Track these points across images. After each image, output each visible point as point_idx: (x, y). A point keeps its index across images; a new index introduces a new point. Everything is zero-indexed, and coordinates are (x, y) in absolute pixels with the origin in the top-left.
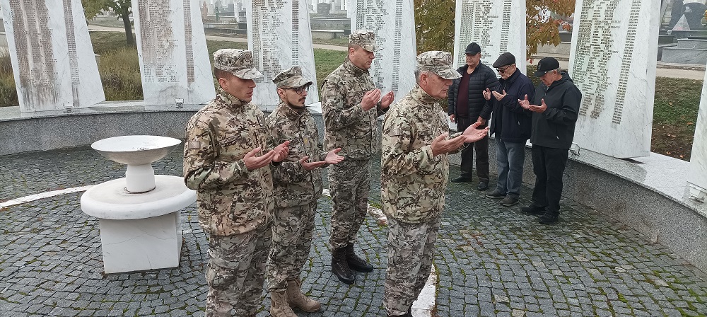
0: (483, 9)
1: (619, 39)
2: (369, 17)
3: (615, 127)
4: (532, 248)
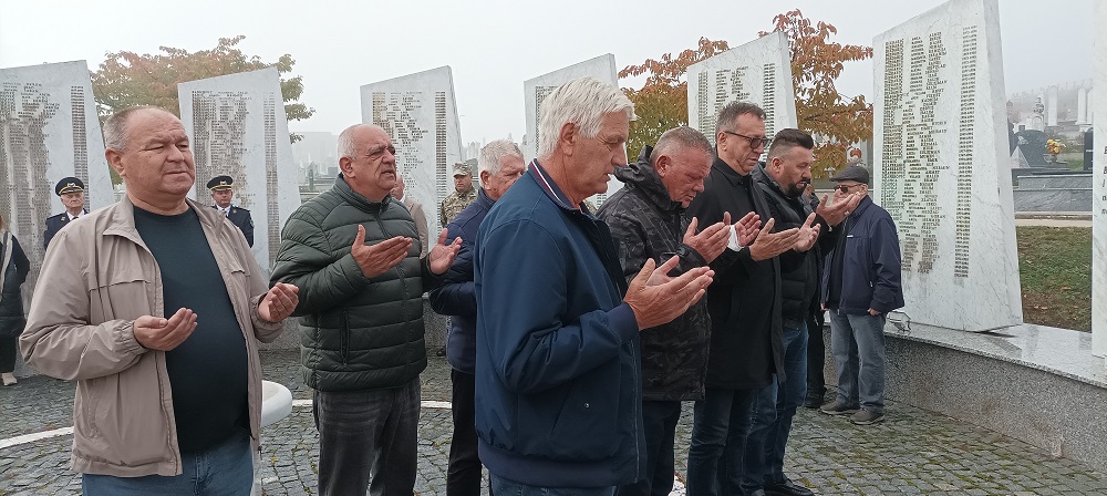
1: (947, 148)
3: (961, 283)
4: (860, 475)
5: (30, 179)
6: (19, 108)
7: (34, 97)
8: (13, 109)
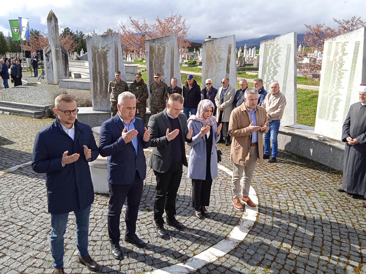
0: (338, 65)
2: (269, 68)
5: (103, 70)
6: (100, 48)
7: (104, 45)
8: (99, 49)
